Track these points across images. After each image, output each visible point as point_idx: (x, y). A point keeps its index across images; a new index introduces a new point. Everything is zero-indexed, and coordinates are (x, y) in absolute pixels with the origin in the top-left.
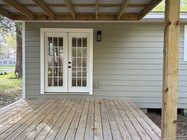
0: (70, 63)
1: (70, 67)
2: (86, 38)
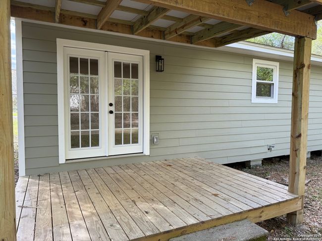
0: (111, 105)
1: (111, 112)
2: (137, 65)
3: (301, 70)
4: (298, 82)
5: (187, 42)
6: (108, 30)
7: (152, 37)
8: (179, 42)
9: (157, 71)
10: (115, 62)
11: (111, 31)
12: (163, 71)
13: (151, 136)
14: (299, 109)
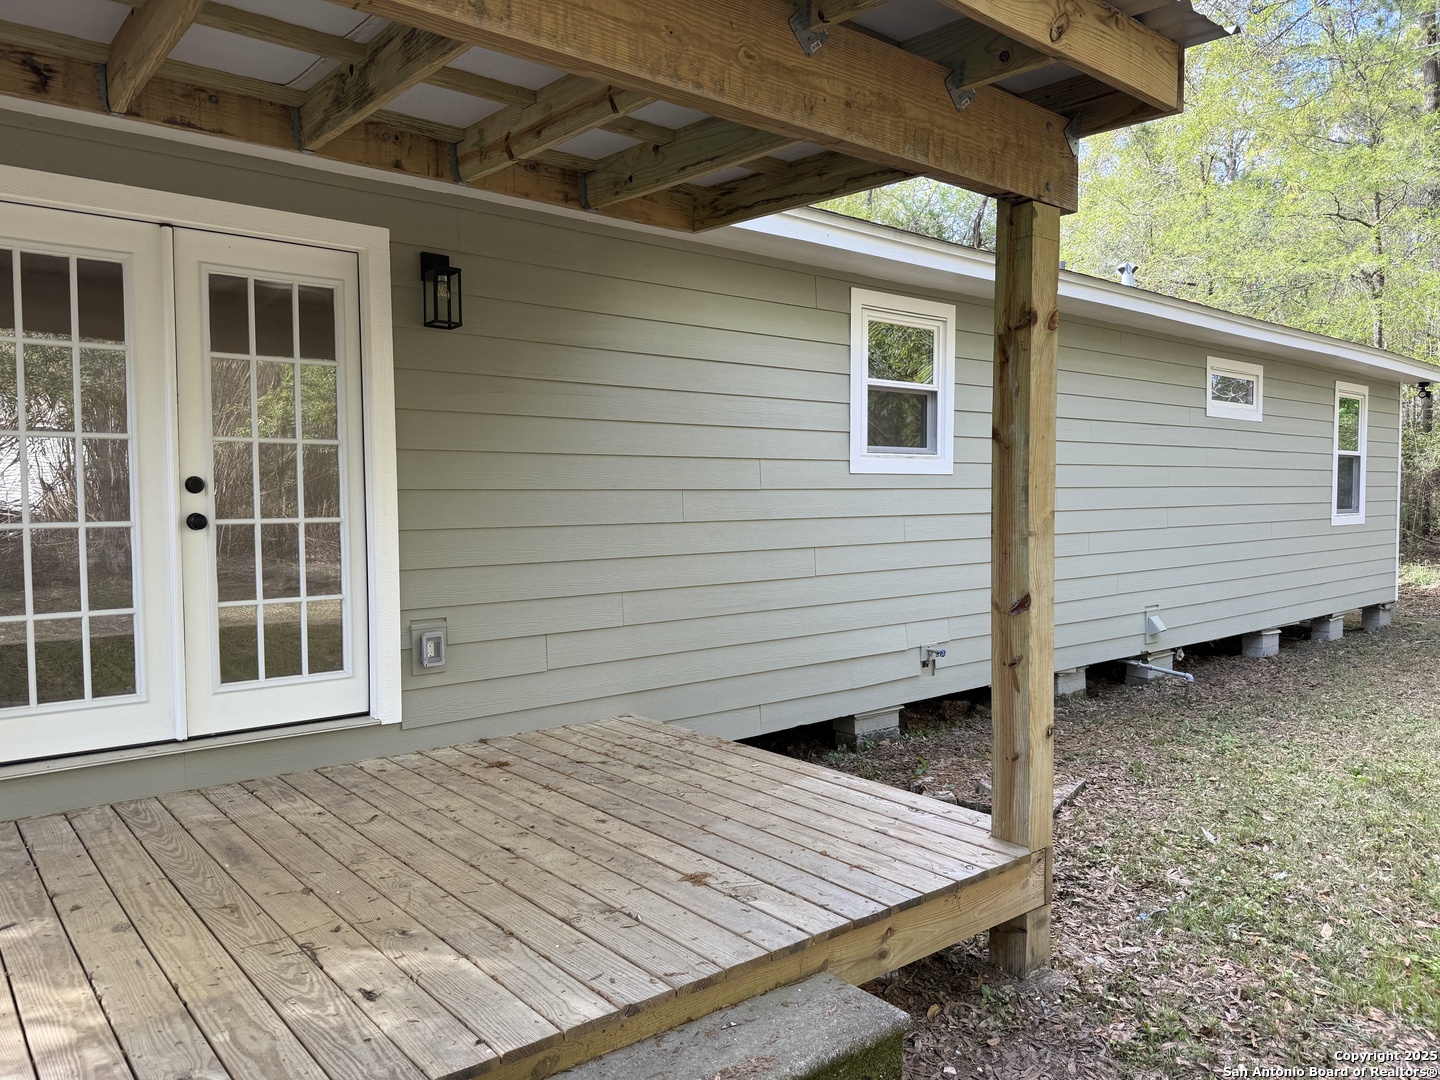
0: (194, 485)
1: (196, 522)
2: (330, 292)
3: (1021, 335)
4: (1012, 385)
5: (567, 200)
6: (171, 122)
7: (397, 166)
8: (527, 196)
9: (427, 324)
10: (213, 278)
11: (187, 125)
12: (459, 324)
13: (407, 632)
14: (1019, 497)
